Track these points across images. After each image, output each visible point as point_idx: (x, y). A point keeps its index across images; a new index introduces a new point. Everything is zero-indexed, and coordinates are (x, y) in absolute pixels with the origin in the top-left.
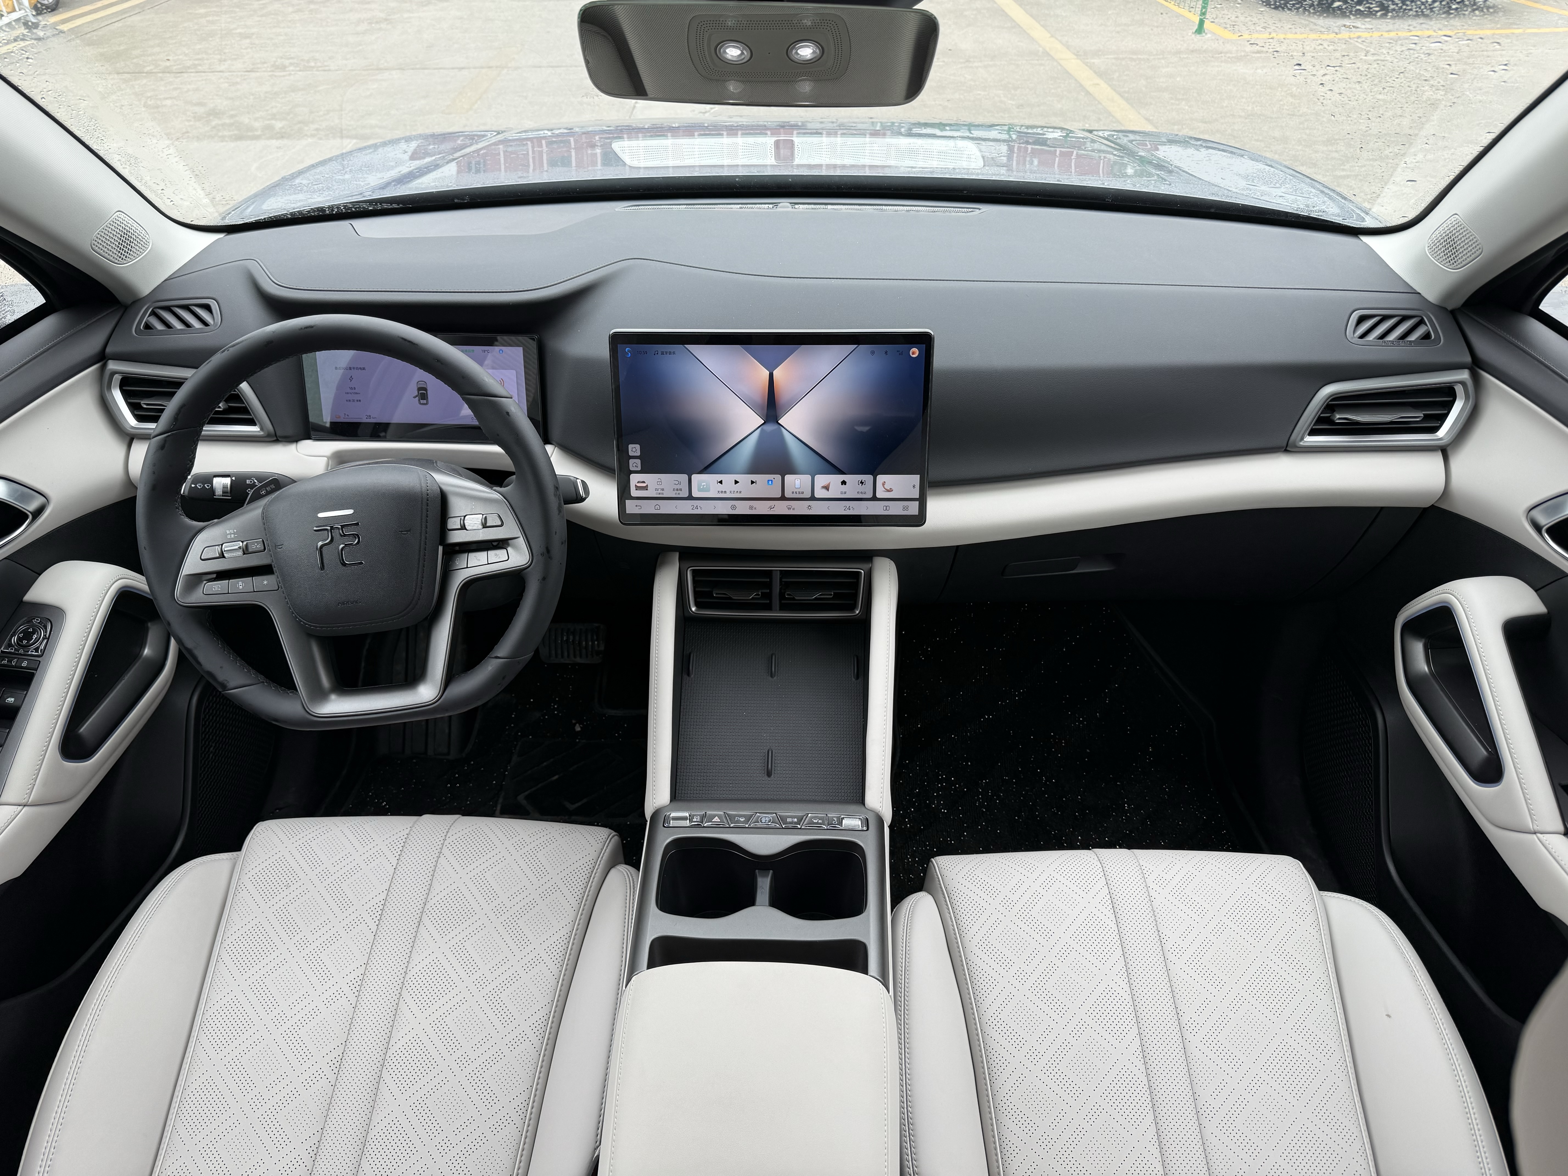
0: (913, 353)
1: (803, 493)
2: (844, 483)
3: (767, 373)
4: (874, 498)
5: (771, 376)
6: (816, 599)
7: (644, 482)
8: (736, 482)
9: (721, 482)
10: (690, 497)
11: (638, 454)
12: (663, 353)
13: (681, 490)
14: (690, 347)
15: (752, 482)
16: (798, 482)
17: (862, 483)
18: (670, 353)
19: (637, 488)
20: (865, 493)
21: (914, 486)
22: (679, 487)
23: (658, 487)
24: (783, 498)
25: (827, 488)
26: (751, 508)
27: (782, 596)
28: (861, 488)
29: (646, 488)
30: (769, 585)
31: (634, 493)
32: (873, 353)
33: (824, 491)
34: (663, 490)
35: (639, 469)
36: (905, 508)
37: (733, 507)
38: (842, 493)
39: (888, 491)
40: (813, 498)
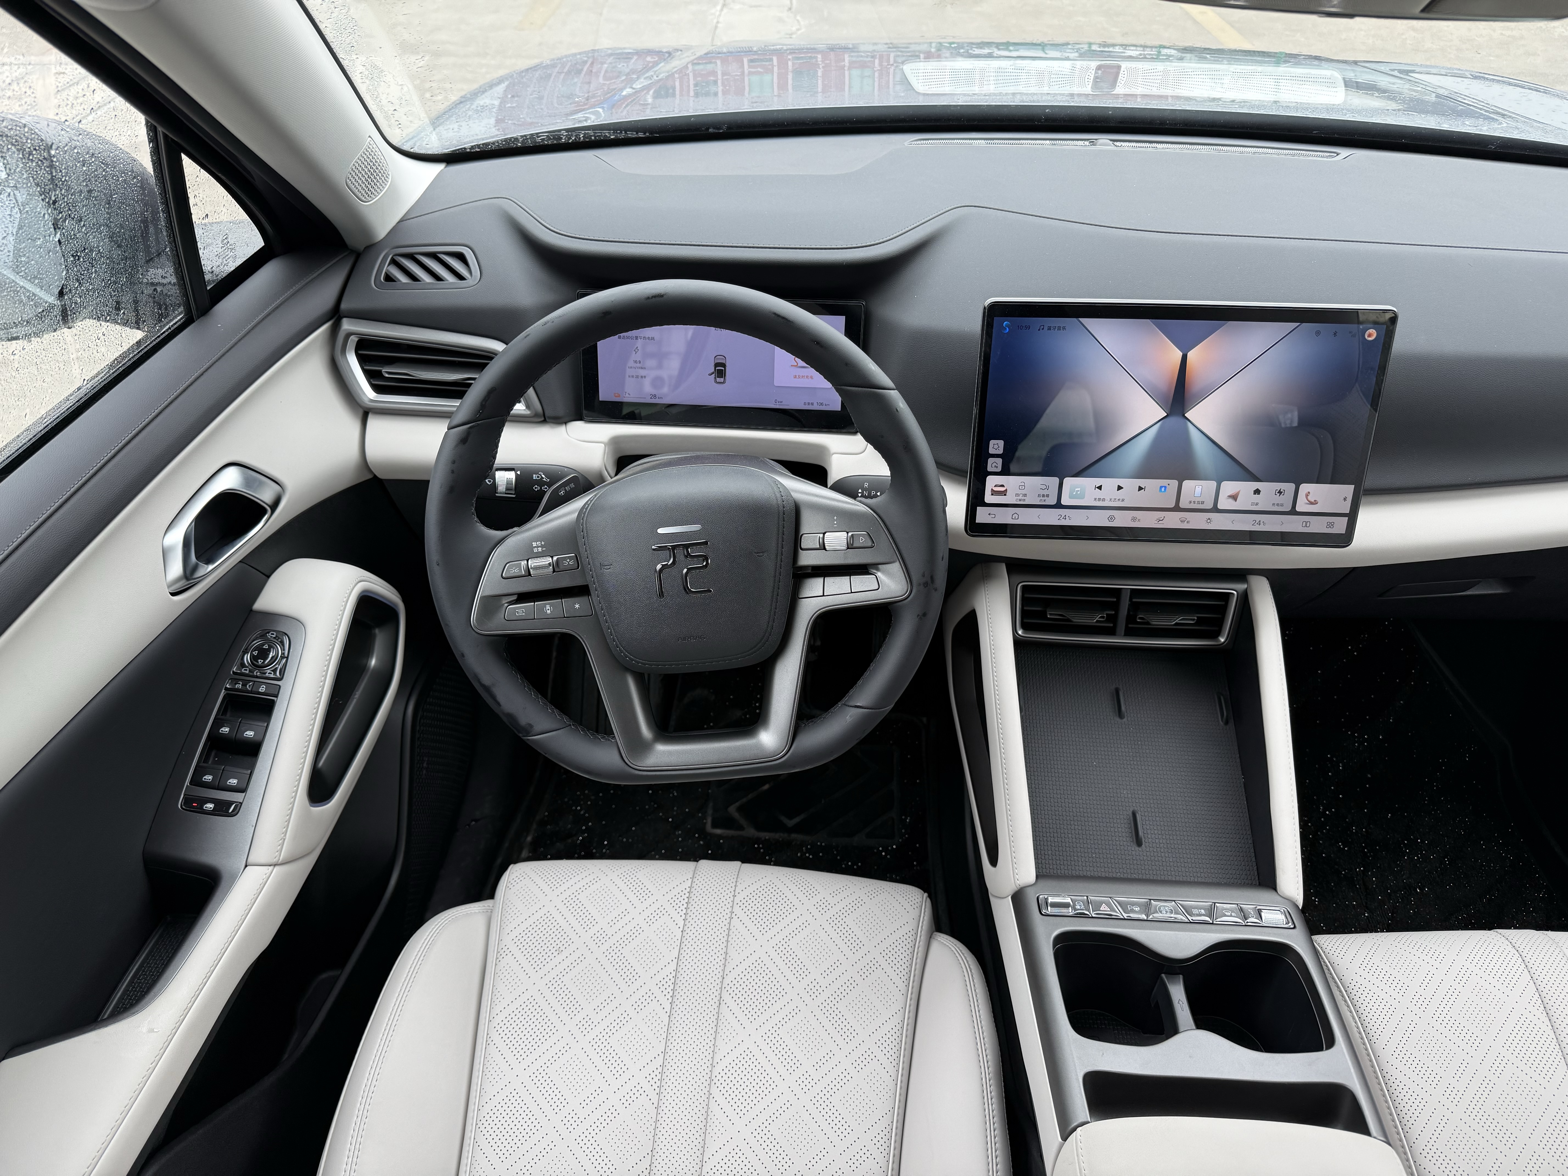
0: (1369, 336)
1: (1203, 503)
2: (1257, 492)
3: (1179, 354)
4: (1293, 512)
5: (1184, 358)
6: (1177, 624)
7: (1002, 486)
8: (1120, 488)
9: (1100, 488)
10: (1059, 505)
11: (1001, 451)
12: (1049, 329)
13: (1048, 496)
14: (1084, 321)
15: (1140, 488)
16: (1198, 490)
17: (1280, 492)
18: (1059, 328)
19: (994, 493)
20: (1282, 505)
21: (1345, 499)
22: (1045, 492)
23: (1019, 492)
24: (1177, 508)
25: (1234, 497)
26: (1134, 519)
27: (1131, 619)
28: (1279, 499)
29: (1004, 493)
30: (1116, 606)
31: (989, 498)
32: (1318, 333)
33: (1231, 501)
34: (1025, 495)
35: (999, 469)
36: (1330, 525)
37: (1111, 518)
38: (1253, 504)
39: (1311, 503)
40: (1215, 509)
